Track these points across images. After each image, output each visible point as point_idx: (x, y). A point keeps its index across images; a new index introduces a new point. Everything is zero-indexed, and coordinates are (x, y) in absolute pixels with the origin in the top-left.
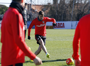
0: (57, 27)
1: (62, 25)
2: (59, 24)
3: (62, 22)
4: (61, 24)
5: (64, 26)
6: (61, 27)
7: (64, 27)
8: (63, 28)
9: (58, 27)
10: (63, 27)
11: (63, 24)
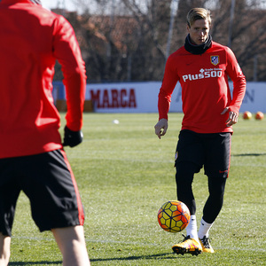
0: (109, 106)
1: (126, 98)
2: (114, 91)
3: (128, 86)
4: (124, 91)
5: (134, 101)
6: (124, 105)
7: (135, 106)
8: (132, 109)
9: (113, 106)
10: (130, 106)
11: (132, 92)
